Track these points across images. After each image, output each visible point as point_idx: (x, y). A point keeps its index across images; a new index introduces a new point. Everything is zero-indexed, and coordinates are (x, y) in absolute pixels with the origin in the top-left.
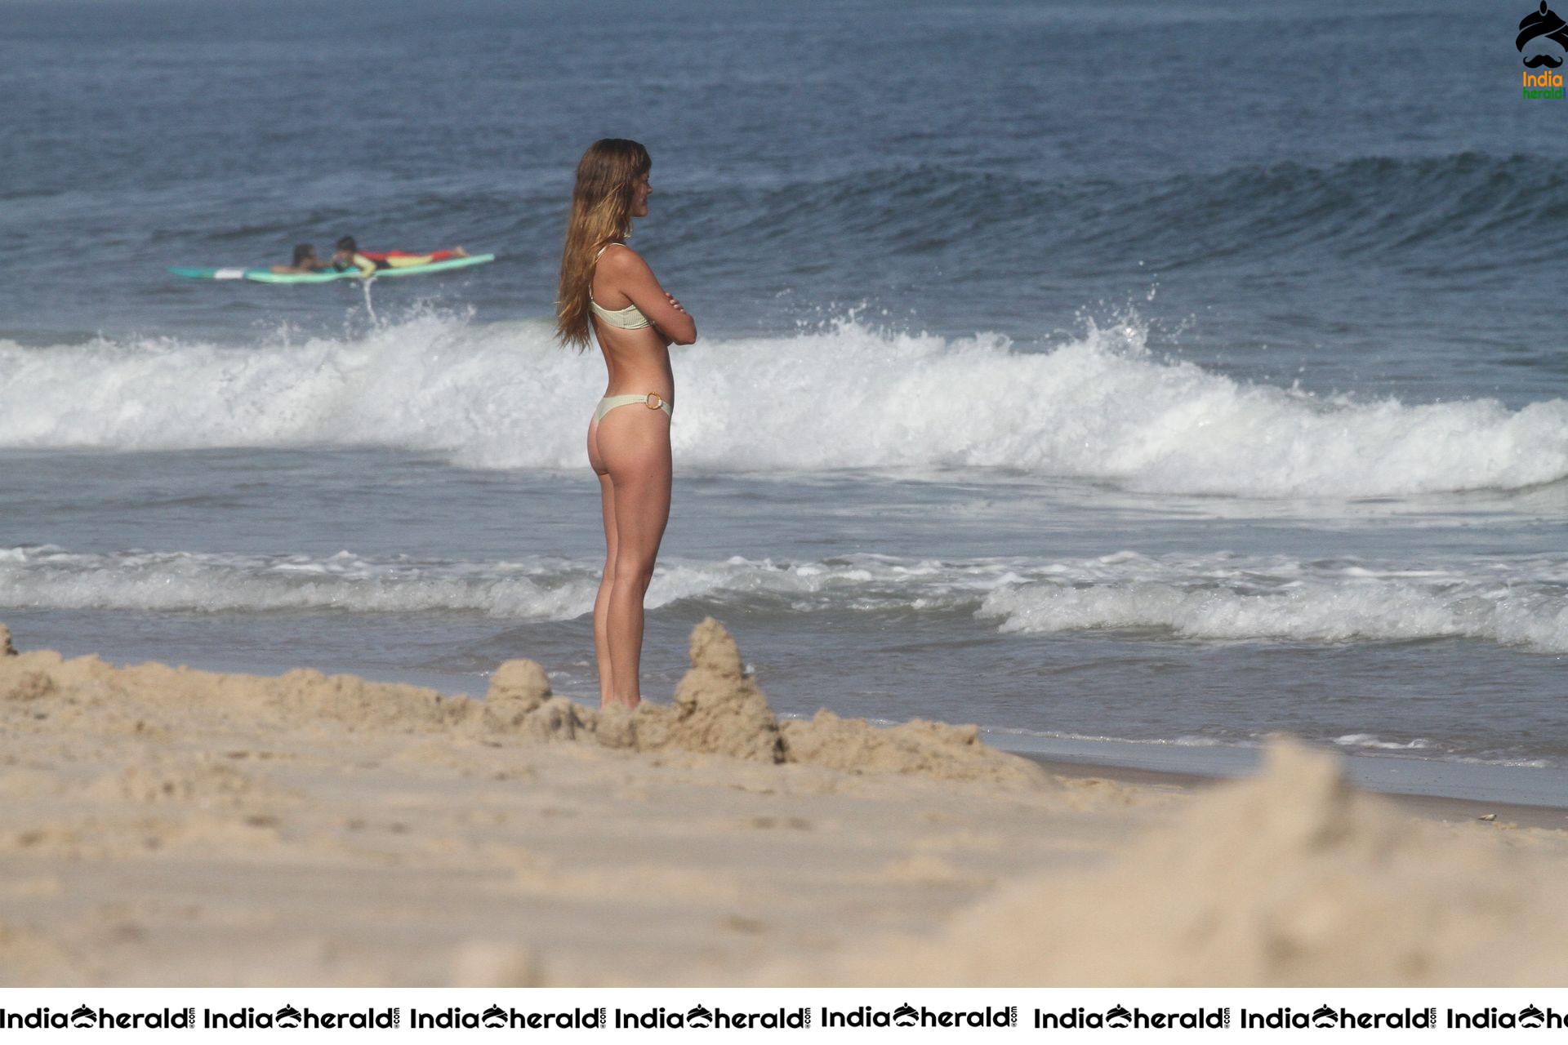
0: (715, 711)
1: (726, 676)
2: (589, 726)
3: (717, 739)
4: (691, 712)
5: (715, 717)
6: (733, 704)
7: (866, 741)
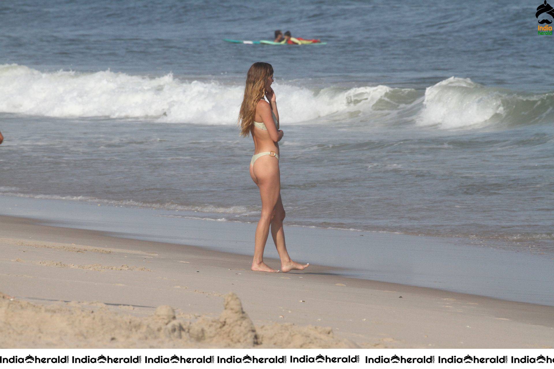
0: (232, 325)
1: (236, 312)
2: (187, 330)
3: (233, 335)
4: (224, 325)
5: (233, 327)
6: (239, 323)
7: (290, 333)
